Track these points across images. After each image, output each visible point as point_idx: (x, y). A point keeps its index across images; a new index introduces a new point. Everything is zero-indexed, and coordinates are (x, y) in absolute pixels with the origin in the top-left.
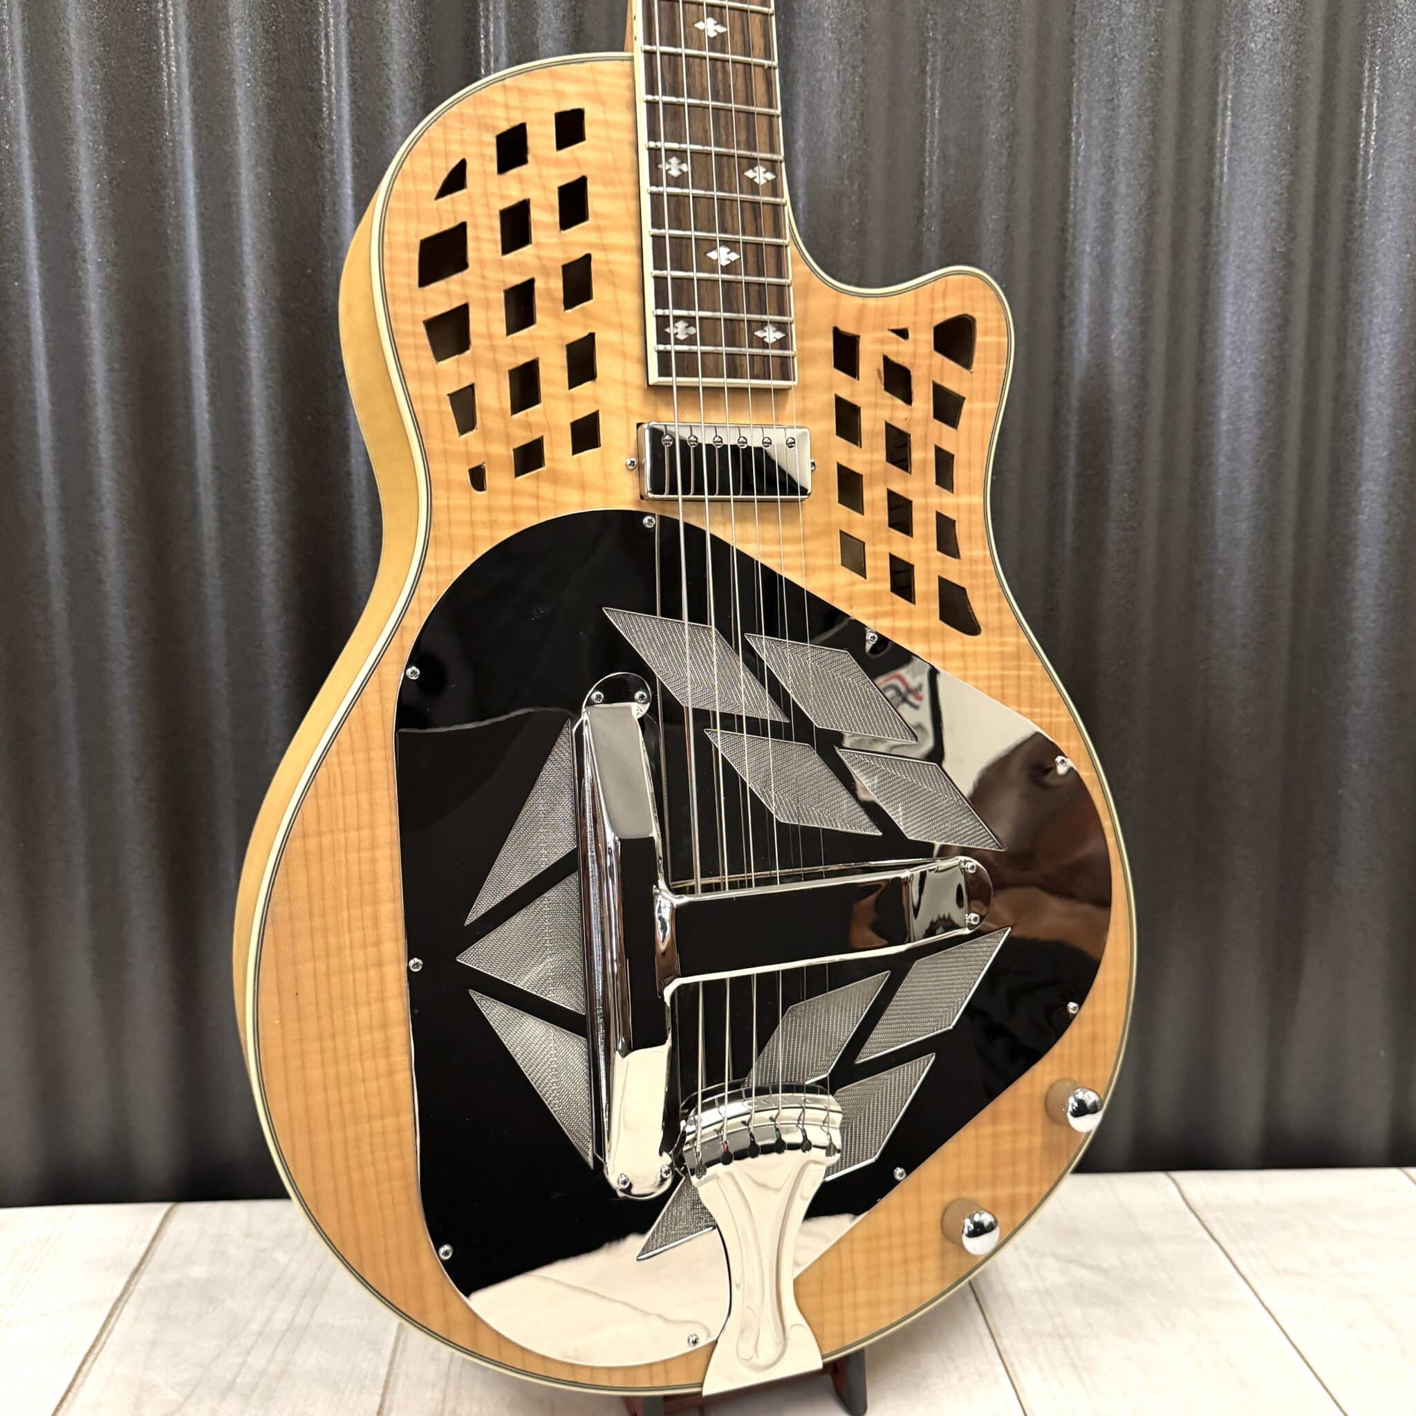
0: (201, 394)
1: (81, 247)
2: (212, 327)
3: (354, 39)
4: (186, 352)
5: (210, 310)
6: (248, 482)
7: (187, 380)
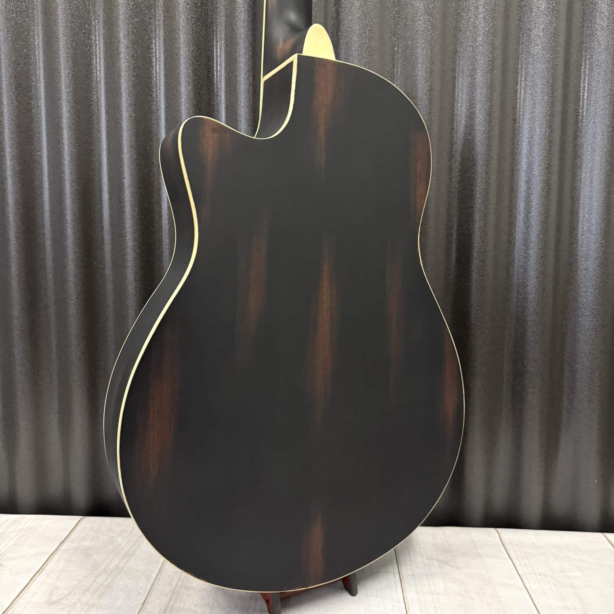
0: (106, 196)
1: (62, 139)
2: (110, 170)
3: (167, 58)
4: (100, 180)
5: (110, 163)
6: (123, 230)
7: (100, 190)
